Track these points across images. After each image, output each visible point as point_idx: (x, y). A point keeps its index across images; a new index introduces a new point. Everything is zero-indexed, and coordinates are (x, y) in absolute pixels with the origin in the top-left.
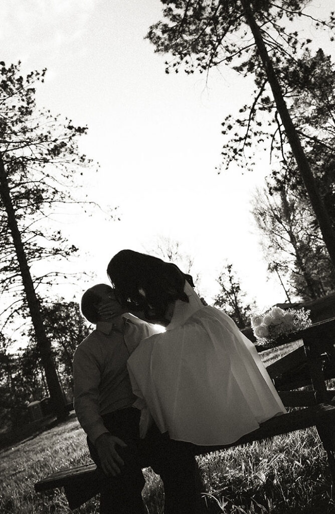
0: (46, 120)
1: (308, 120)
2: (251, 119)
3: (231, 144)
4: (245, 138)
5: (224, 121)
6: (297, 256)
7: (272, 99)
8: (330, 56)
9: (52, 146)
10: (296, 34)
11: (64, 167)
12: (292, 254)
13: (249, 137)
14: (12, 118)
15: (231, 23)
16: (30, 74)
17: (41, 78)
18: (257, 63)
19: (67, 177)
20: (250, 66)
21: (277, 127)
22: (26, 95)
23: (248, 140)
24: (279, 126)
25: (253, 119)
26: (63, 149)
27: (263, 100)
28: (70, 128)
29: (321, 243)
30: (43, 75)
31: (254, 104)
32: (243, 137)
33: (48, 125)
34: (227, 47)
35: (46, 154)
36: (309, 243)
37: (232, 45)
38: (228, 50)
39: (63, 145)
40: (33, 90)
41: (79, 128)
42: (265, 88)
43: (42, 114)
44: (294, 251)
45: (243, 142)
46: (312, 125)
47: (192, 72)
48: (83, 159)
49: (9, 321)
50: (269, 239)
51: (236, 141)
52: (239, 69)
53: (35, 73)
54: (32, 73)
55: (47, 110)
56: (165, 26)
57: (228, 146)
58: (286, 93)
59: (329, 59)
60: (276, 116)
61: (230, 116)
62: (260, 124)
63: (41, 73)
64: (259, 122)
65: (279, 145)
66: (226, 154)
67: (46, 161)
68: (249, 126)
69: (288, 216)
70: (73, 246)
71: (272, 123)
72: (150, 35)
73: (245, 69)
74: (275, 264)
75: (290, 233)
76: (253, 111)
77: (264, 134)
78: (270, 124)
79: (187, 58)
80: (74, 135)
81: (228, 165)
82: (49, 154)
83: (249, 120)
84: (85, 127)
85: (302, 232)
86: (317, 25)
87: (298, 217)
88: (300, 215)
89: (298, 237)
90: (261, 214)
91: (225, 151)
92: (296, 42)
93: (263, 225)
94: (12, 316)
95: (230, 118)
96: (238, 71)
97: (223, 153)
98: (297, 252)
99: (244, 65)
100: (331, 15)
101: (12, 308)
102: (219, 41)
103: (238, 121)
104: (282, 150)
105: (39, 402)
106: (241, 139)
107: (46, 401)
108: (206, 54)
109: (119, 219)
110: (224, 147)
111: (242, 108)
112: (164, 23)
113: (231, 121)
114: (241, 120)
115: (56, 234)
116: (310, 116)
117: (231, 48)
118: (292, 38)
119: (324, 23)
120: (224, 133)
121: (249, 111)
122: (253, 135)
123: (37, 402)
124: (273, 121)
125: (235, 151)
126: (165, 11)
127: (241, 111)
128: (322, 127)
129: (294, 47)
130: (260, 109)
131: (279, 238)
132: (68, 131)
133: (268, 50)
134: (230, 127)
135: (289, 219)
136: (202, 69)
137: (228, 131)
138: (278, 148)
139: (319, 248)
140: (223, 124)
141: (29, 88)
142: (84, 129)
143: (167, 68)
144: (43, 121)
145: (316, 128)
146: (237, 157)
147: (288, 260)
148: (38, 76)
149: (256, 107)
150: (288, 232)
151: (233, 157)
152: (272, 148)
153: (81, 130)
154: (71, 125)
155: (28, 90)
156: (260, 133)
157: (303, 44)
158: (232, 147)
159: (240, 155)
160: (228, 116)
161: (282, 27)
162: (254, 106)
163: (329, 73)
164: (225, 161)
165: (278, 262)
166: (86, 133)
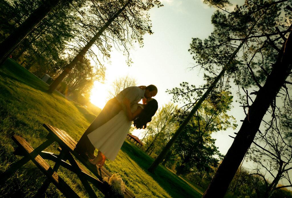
0: (146, 17)
1: (206, 108)
2: (192, 91)
3: (178, 90)
4: (184, 93)
5: (185, 83)
6: (158, 134)
7: (203, 94)
8: (233, 102)
9: (138, 25)
10: (230, 87)
11: (134, 34)
12: (158, 131)
13: (185, 94)
14: (139, 4)
15: (219, 62)
16: (158, 1)
17: (159, 6)
18: (212, 81)
19: (132, 37)
20: (209, 79)
21: (194, 103)
22: (150, 4)
23: (184, 95)
24: (195, 103)
25: (192, 92)
26: (140, 30)
27: (200, 91)
28: (149, 27)
29: (168, 140)
30: (161, 6)
31: (197, 89)
32: (184, 92)
33: (145, 19)
34: (211, 66)
35: (134, 25)
36: (165, 135)
37: (212, 67)
38: (210, 67)
39: (142, 29)
40: (153, 6)
41: (151, 31)
42: (204, 90)
43: (147, 15)
44: (160, 131)
45: (182, 93)
46: (205, 111)
47: (195, 59)
48: (141, 39)
49: (69, 49)
50: (158, 120)
51: (181, 91)
52: (205, 76)
53: (159, 2)
54: (159, 1)
55: (149, 15)
56: (202, 43)
57: (177, 89)
58: (208, 98)
59: (231, 102)
60: (198, 100)
61: (188, 83)
62: (192, 95)
63: (161, 5)
64: (192, 94)
65: (189, 107)
66: (174, 90)
67: (132, 27)
68: (189, 92)
69: (170, 122)
70: (110, 55)
71: (195, 99)
72: (194, 39)
73: (207, 78)
74: (151, 128)
75: (165, 126)
76: (195, 90)
77: (189, 99)
78: (194, 99)
79: (198, 55)
80: (147, 30)
81: (171, 93)
82: (135, 26)
83: (191, 91)
84: (153, 32)
85: (168, 130)
86: (238, 93)
87: (172, 125)
88: (173, 125)
89: (165, 130)
90: (165, 112)
91: (175, 89)
92: (227, 89)
93: (162, 115)
94: (72, 49)
95: (187, 84)
96: (204, 76)
97: (174, 89)
98: (160, 132)
99: (208, 77)
100: (244, 96)
101: (75, 47)
102: (211, 62)
103: (188, 87)
104: (188, 109)
105: (50, 77)
106: (183, 92)
107: (52, 79)
108: (203, 60)
109: (129, 66)
110: (176, 88)
111: (193, 85)
112: (202, 42)
113: (186, 85)
114: (189, 88)
115: (110, 46)
116: (208, 108)
117: (211, 67)
118: (228, 86)
119: (240, 95)
120: (181, 85)
121: (193, 89)
122: (187, 95)
123: (49, 76)
124: (196, 99)
125: (177, 92)
126: (206, 40)
127: (192, 86)
128: (207, 115)
129: (226, 89)
130: (197, 92)
131: (161, 123)
132: (147, 28)
133: (218, 82)
134: (184, 86)
135: (169, 123)
136: (198, 62)
137: (182, 86)
138: (188, 107)
139: (166, 139)
140: (183, 83)
141: (153, 4)
142: (152, 32)
143: (190, 50)
144: (145, 16)
145: (205, 113)
146: (176, 94)
147: (155, 131)
148: (159, 4)
149: (197, 90)
150: (164, 125)
151: (175, 93)
152: (186, 105)
153: (151, 32)
154: (150, 27)
155: (152, 4)
156: (189, 97)
157: (229, 92)
158: (178, 91)
159: (177, 95)
160: (187, 82)
161: (230, 81)
162: (196, 89)
163: (227, 105)
164: (172, 91)
165: (152, 128)
166: (150, 34)
